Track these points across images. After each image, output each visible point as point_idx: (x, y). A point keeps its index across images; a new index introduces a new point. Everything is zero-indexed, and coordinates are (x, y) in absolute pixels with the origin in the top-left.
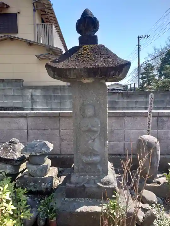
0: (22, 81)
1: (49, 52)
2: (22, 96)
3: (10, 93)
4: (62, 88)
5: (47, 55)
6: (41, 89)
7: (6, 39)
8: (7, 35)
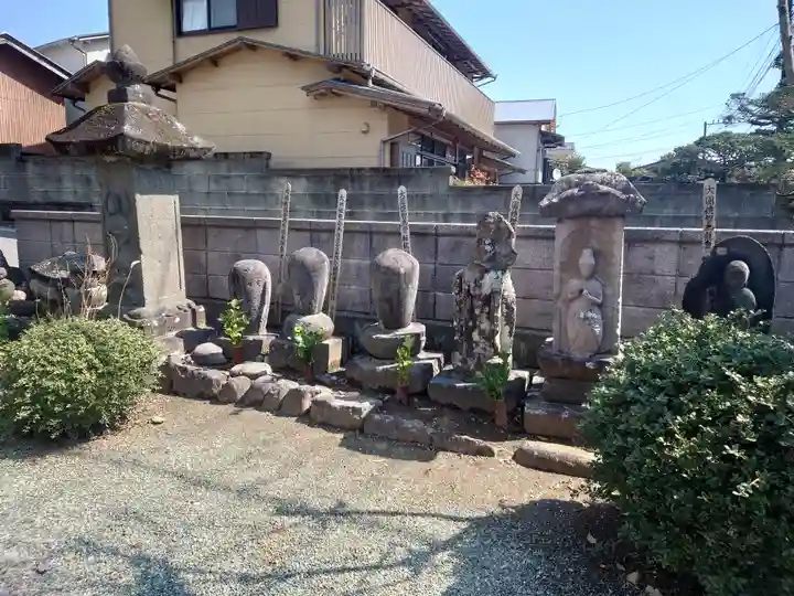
0: (265, 155)
1: (337, 76)
2: (264, 195)
3: (241, 186)
4: (355, 173)
5: (328, 85)
6: (307, 178)
7: (237, 50)
8: (239, 39)
